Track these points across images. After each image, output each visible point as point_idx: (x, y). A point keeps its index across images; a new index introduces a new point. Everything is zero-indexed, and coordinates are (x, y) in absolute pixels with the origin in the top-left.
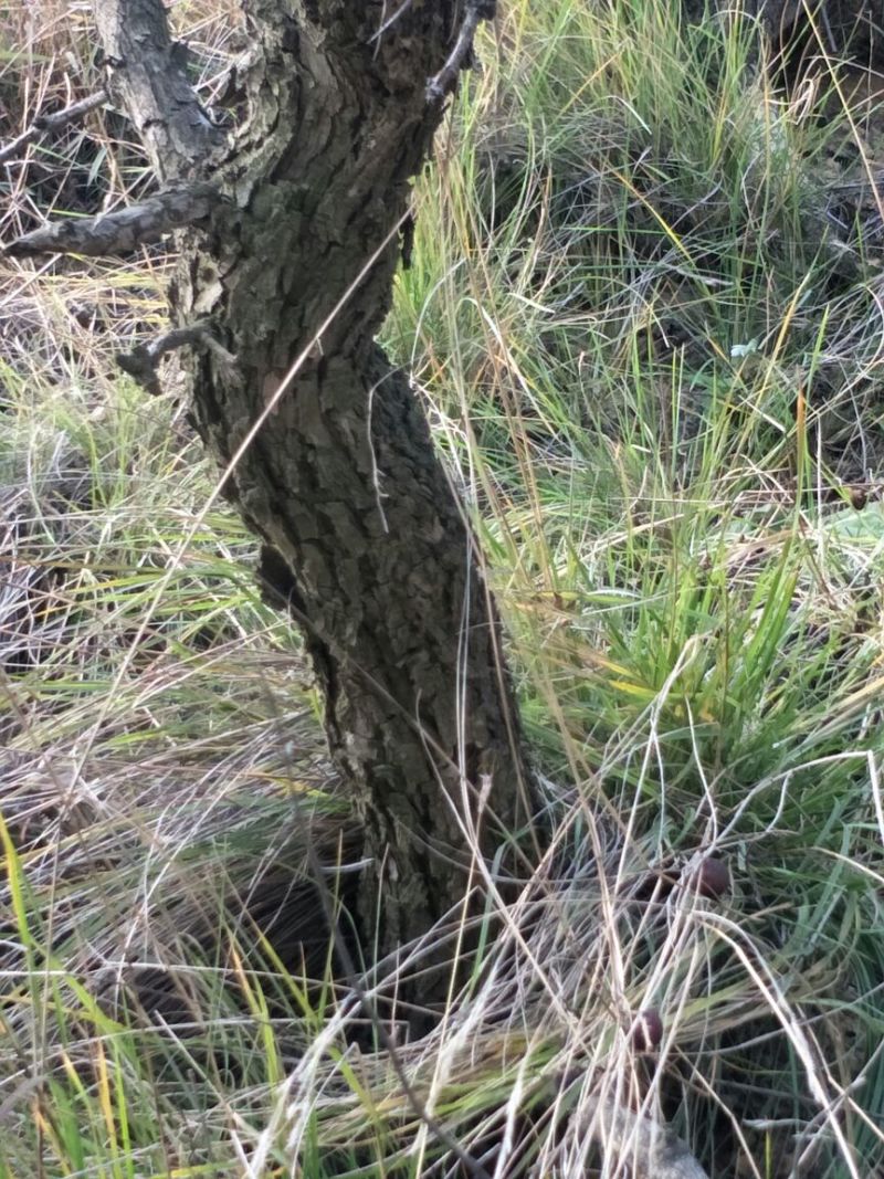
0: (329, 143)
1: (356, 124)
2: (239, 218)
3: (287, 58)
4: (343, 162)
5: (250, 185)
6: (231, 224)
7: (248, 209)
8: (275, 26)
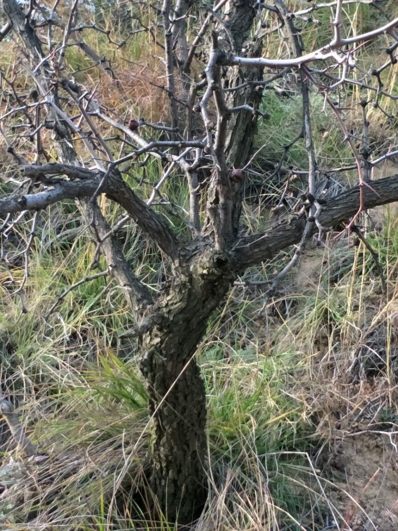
0: (196, 304)
1: (204, 302)
2: (169, 323)
3: (188, 284)
4: (199, 309)
5: (173, 315)
6: (167, 324)
7: (172, 321)
8: (186, 276)
